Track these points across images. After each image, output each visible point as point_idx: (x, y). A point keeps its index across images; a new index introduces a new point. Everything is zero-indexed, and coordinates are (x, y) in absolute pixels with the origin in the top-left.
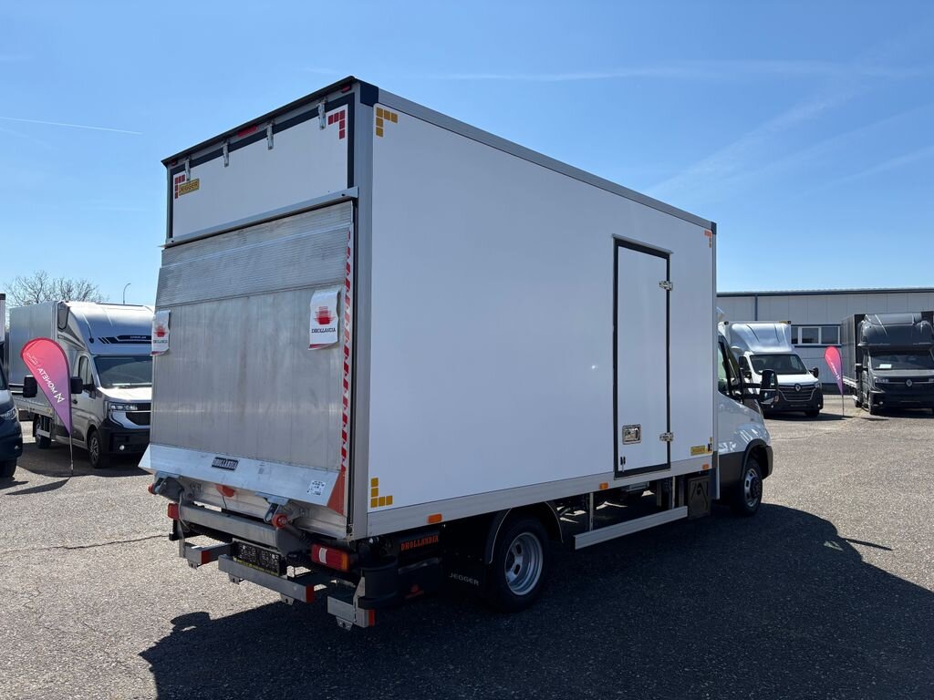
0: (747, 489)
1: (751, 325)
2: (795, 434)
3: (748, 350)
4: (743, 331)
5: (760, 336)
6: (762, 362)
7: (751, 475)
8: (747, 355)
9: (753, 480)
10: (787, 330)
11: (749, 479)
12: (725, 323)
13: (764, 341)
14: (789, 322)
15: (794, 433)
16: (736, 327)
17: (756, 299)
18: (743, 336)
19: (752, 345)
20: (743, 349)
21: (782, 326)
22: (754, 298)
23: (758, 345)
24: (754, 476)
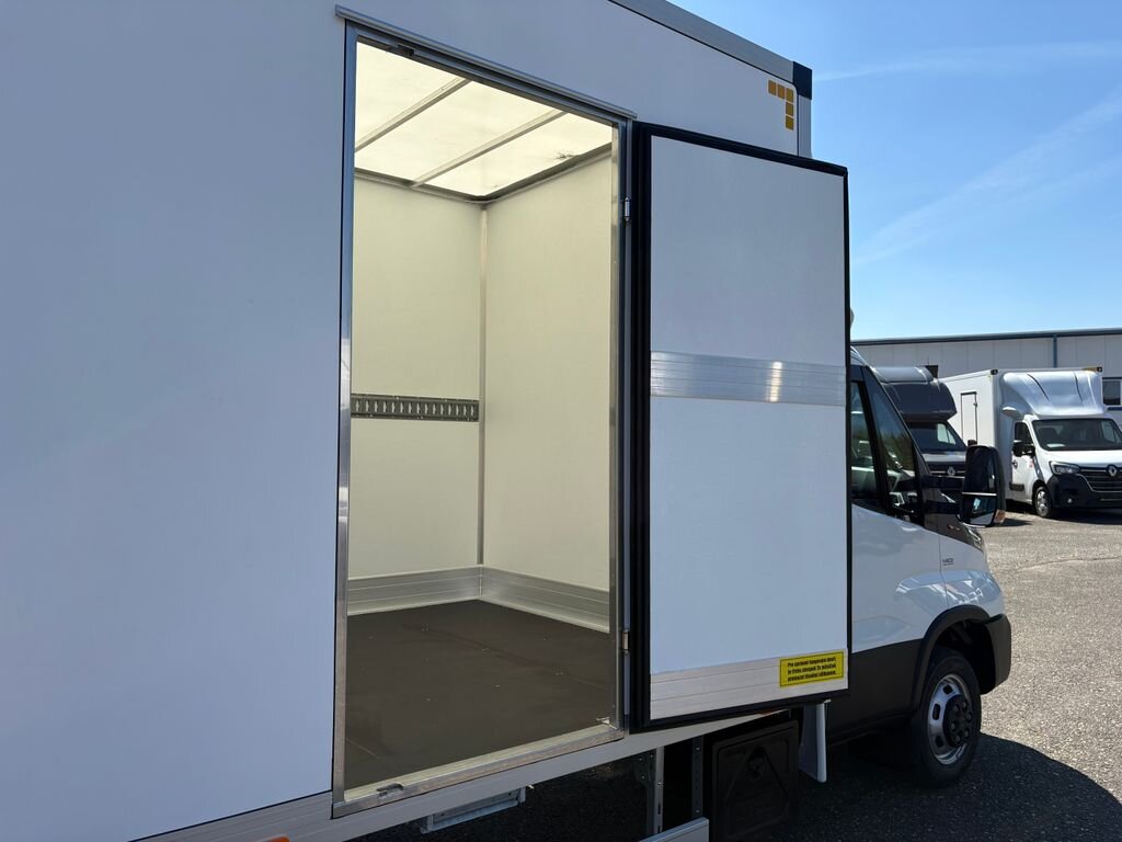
0: (936, 724)
1: (1036, 375)
2: (1104, 550)
3: (1029, 412)
4: (1021, 384)
5: (1047, 391)
6: (1054, 431)
7: (948, 690)
8: (1028, 420)
9: (949, 704)
10: (1095, 381)
11: (940, 699)
12: (993, 373)
13: (1058, 399)
14: (1099, 369)
15: (1102, 549)
16: (1009, 377)
17: (1055, 341)
18: (1022, 393)
19: (1037, 404)
20: (1021, 412)
21: (1086, 376)
22: (1052, 339)
23: (1047, 405)
24: (956, 691)
